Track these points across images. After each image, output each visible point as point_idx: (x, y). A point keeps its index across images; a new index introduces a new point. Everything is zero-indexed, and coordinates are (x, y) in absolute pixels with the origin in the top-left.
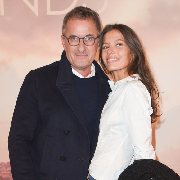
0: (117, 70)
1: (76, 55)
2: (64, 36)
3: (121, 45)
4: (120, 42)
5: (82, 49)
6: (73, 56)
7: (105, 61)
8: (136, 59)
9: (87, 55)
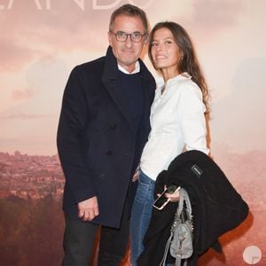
0: (166, 68)
1: (123, 51)
2: (111, 32)
3: (170, 42)
4: (170, 40)
5: (129, 45)
6: (120, 52)
7: (154, 58)
8: (185, 57)
9: (133, 52)
